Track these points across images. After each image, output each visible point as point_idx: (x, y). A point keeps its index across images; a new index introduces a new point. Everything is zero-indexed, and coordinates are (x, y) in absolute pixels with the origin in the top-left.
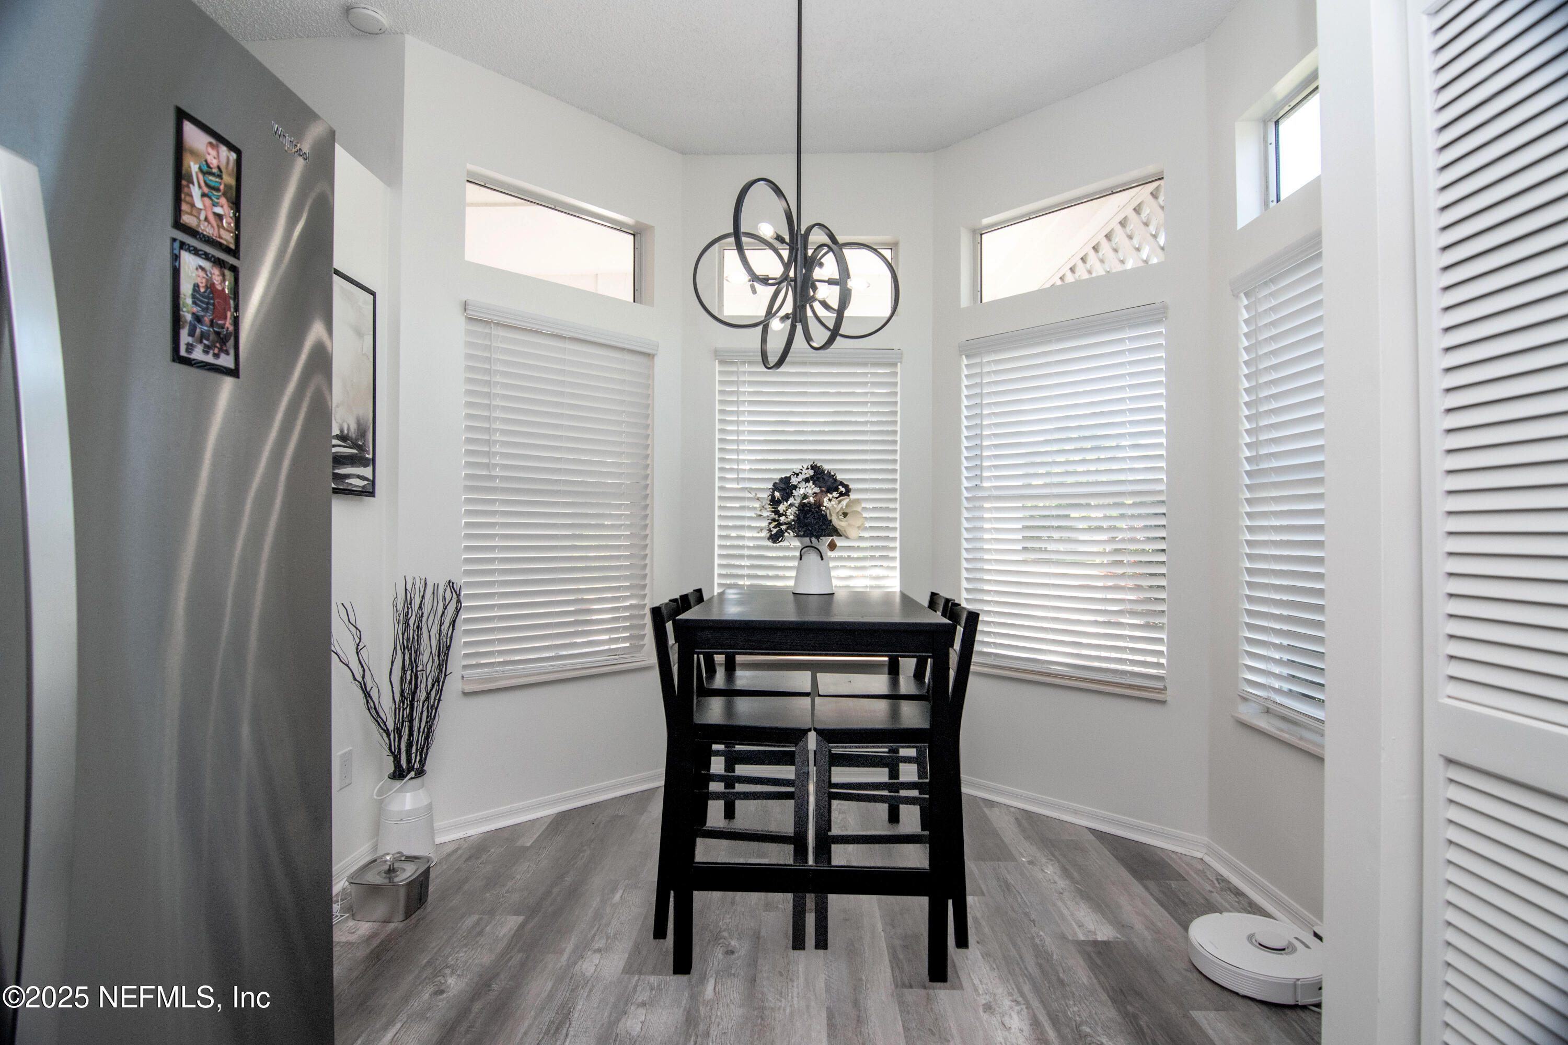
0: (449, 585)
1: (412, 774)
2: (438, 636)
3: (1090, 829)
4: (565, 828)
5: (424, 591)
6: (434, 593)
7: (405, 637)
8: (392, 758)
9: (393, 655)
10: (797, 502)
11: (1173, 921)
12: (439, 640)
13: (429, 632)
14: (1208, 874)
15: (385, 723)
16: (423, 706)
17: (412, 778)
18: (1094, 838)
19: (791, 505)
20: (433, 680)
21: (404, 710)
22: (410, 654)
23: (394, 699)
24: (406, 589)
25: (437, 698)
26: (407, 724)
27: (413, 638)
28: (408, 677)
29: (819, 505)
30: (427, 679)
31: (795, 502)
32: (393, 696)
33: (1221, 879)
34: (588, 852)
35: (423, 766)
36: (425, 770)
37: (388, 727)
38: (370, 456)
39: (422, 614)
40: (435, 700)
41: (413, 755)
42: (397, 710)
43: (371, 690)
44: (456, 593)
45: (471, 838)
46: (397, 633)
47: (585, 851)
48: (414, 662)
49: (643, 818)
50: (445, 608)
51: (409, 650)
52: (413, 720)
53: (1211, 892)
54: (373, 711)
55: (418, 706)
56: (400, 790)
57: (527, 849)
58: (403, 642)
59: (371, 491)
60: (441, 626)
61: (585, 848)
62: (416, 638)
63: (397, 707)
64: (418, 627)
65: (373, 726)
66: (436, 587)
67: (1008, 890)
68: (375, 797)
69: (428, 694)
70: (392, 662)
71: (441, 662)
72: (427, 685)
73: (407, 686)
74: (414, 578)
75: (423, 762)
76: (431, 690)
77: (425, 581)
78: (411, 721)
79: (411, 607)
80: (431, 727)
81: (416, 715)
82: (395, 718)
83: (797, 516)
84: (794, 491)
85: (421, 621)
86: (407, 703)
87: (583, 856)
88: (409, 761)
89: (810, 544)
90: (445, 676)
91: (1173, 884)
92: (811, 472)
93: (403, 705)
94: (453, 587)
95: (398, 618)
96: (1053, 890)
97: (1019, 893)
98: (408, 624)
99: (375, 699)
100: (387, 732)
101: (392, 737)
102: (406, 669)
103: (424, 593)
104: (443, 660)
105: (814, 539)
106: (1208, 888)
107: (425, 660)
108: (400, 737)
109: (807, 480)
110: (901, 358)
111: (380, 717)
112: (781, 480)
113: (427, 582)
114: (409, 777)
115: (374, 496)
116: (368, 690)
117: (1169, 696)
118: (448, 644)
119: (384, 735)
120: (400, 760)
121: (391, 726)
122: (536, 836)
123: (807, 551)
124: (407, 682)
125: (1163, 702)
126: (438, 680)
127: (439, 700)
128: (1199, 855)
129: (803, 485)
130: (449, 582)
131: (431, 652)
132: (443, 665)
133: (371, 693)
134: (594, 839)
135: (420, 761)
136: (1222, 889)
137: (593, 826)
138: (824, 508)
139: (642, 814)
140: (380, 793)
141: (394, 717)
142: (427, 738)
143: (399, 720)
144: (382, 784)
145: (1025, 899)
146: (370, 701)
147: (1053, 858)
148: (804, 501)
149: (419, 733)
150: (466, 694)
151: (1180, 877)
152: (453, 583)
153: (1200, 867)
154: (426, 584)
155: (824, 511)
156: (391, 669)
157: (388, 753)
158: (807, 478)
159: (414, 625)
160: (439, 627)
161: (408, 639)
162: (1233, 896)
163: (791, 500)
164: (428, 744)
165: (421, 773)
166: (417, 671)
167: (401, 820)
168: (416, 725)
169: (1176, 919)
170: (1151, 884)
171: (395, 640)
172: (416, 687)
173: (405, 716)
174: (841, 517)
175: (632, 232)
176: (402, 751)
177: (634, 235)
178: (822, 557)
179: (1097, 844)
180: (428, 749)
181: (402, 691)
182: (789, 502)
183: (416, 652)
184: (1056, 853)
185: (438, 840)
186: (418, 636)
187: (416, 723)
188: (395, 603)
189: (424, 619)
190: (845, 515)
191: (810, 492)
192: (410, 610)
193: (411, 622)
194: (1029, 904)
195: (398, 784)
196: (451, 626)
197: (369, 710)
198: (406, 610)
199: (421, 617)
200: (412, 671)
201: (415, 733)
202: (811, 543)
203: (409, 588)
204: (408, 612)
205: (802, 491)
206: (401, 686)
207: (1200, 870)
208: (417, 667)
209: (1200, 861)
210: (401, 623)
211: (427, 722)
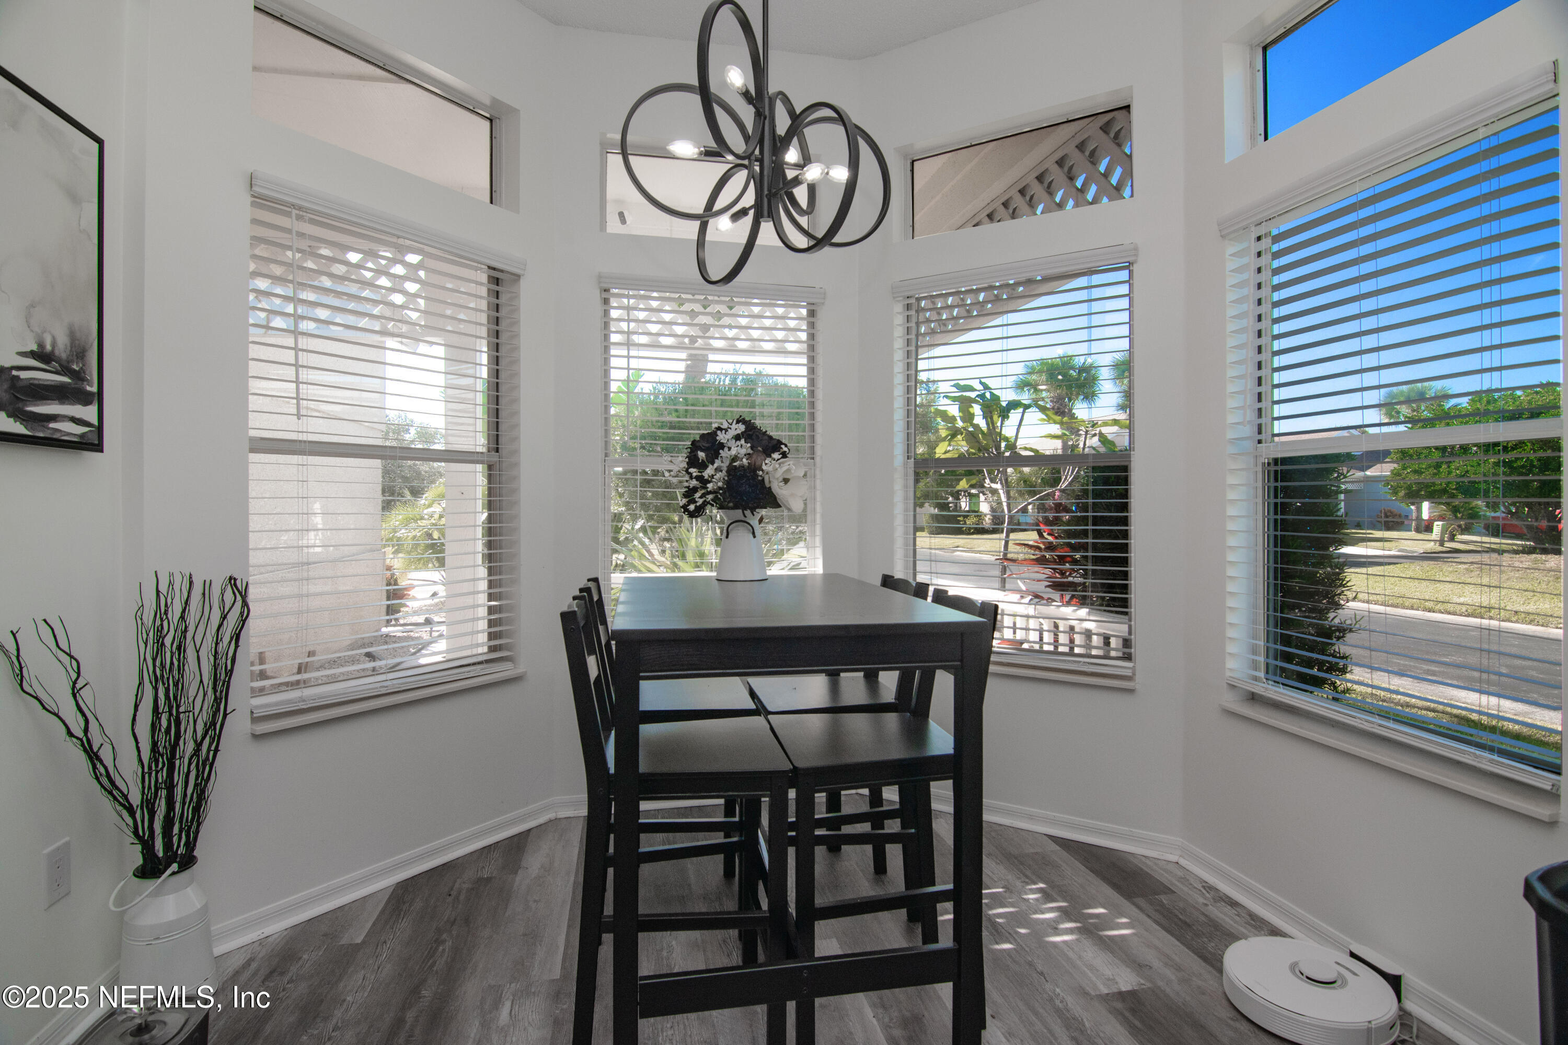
0: (230, 582)
1: (175, 867)
2: (212, 659)
3: (1051, 837)
4: (410, 906)
5: (189, 593)
6: (204, 594)
7: (158, 663)
8: (139, 847)
9: (137, 696)
10: (725, 466)
11: (1187, 950)
12: (215, 665)
13: (198, 652)
14: (1192, 881)
15: (126, 797)
16: (190, 764)
17: (174, 873)
18: (1058, 848)
19: (718, 470)
20: (206, 724)
21: (157, 772)
22: (167, 690)
23: (140, 760)
24: (158, 592)
25: (213, 748)
26: (163, 793)
27: (172, 663)
28: (164, 723)
29: (754, 469)
30: (195, 722)
31: (722, 464)
32: (139, 755)
33: (1210, 888)
34: (449, 944)
35: (193, 850)
36: (195, 857)
37: (132, 802)
38: (94, 389)
39: (186, 627)
40: (209, 750)
41: (175, 839)
42: (147, 776)
43: (99, 748)
44: (240, 593)
45: (270, 939)
46: (145, 659)
47: (444, 942)
48: (173, 701)
49: (518, 879)
50: (224, 617)
51: (164, 684)
52: (174, 787)
53: (1206, 905)
54: (105, 781)
55: (181, 765)
56: (157, 893)
57: (357, 947)
58: (154, 671)
59: (96, 442)
60: (217, 644)
61: (444, 936)
62: (176, 663)
63: (146, 770)
64: (179, 648)
65: (106, 803)
66: (207, 586)
67: (997, 931)
68: (113, 908)
69: (199, 745)
70: (136, 707)
71: (218, 694)
72: (195, 731)
73: (162, 736)
74: (171, 575)
75: (191, 846)
76: (203, 738)
77: (191, 578)
78: (170, 787)
79: (167, 618)
80: (203, 791)
81: (178, 779)
82: (144, 787)
83: (728, 483)
84: (721, 451)
85: (185, 637)
86: (164, 762)
87: (444, 950)
88: (168, 845)
89: (742, 518)
90: (225, 715)
91: (1164, 899)
92: (741, 428)
93: (157, 766)
94: (235, 585)
95: (145, 636)
96: (1045, 925)
97: (1010, 933)
98: (163, 644)
99: (109, 761)
100: (131, 811)
101: (138, 815)
102: (161, 711)
103: (189, 596)
104: (221, 692)
105: (748, 512)
106: (1201, 900)
107: (192, 693)
108: (152, 814)
109: (737, 438)
110: (824, 299)
111: (117, 788)
112: (703, 436)
113: (194, 579)
114: (169, 872)
115: (102, 451)
116: (95, 750)
117: (1137, 684)
118: (229, 667)
119: (125, 814)
120: (154, 847)
121: (135, 798)
122: (369, 925)
123: (737, 526)
124: (163, 730)
125: (1131, 691)
126: (214, 724)
127: (217, 750)
128: (1174, 858)
129: (732, 443)
130: (231, 578)
131: (201, 681)
132: (221, 699)
133: (102, 754)
134: (455, 919)
135: (187, 844)
136: (1215, 901)
137: (450, 899)
138: (761, 473)
139: (516, 873)
140: (121, 900)
141: (141, 786)
142: (197, 809)
143: (150, 788)
144: (123, 887)
145: (1021, 943)
146: (99, 765)
147: (1027, 880)
148: (735, 464)
149: (184, 803)
150: (256, 737)
151: (1168, 891)
152: (235, 580)
153: (1180, 873)
154: (191, 583)
155: (761, 476)
156: (135, 716)
157: (131, 838)
158: (738, 434)
159: (172, 644)
160: (214, 645)
161: (163, 666)
162: (1229, 907)
163: (717, 463)
164: (199, 817)
165: (187, 862)
166: (178, 713)
167: (158, 938)
168: (179, 792)
169: (1189, 948)
170: (1141, 901)
171: (141, 672)
172: (178, 736)
173: (160, 781)
174: (782, 484)
175: (488, 115)
176: (156, 834)
177: (491, 120)
178: (753, 533)
179: (1065, 854)
180: (199, 824)
181: (155, 745)
182: (716, 465)
183: (176, 685)
184: (1028, 873)
185: (218, 950)
186: (179, 661)
187: (179, 791)
188: (139, 614)
189: (189, 635)
190: (786, 481)
191: (743, 451)
192: (165, 624)
193: (168, 641)
194: (1027, 949)
195: (151, 885)
196: (234, 641)
197: (97, 779)
198: (158, 622)
199: (186, 631)
200: (171, 714)
201: (178, 806)
202: (745, 517)
203: (163, 588)
204: (162, 625)
205: (734, 452)
206: (153, 737)
207: (1182, 878)
208: (178, 706)
209: (1176, 865)
210: (151, 642)
211: (196, 785)
